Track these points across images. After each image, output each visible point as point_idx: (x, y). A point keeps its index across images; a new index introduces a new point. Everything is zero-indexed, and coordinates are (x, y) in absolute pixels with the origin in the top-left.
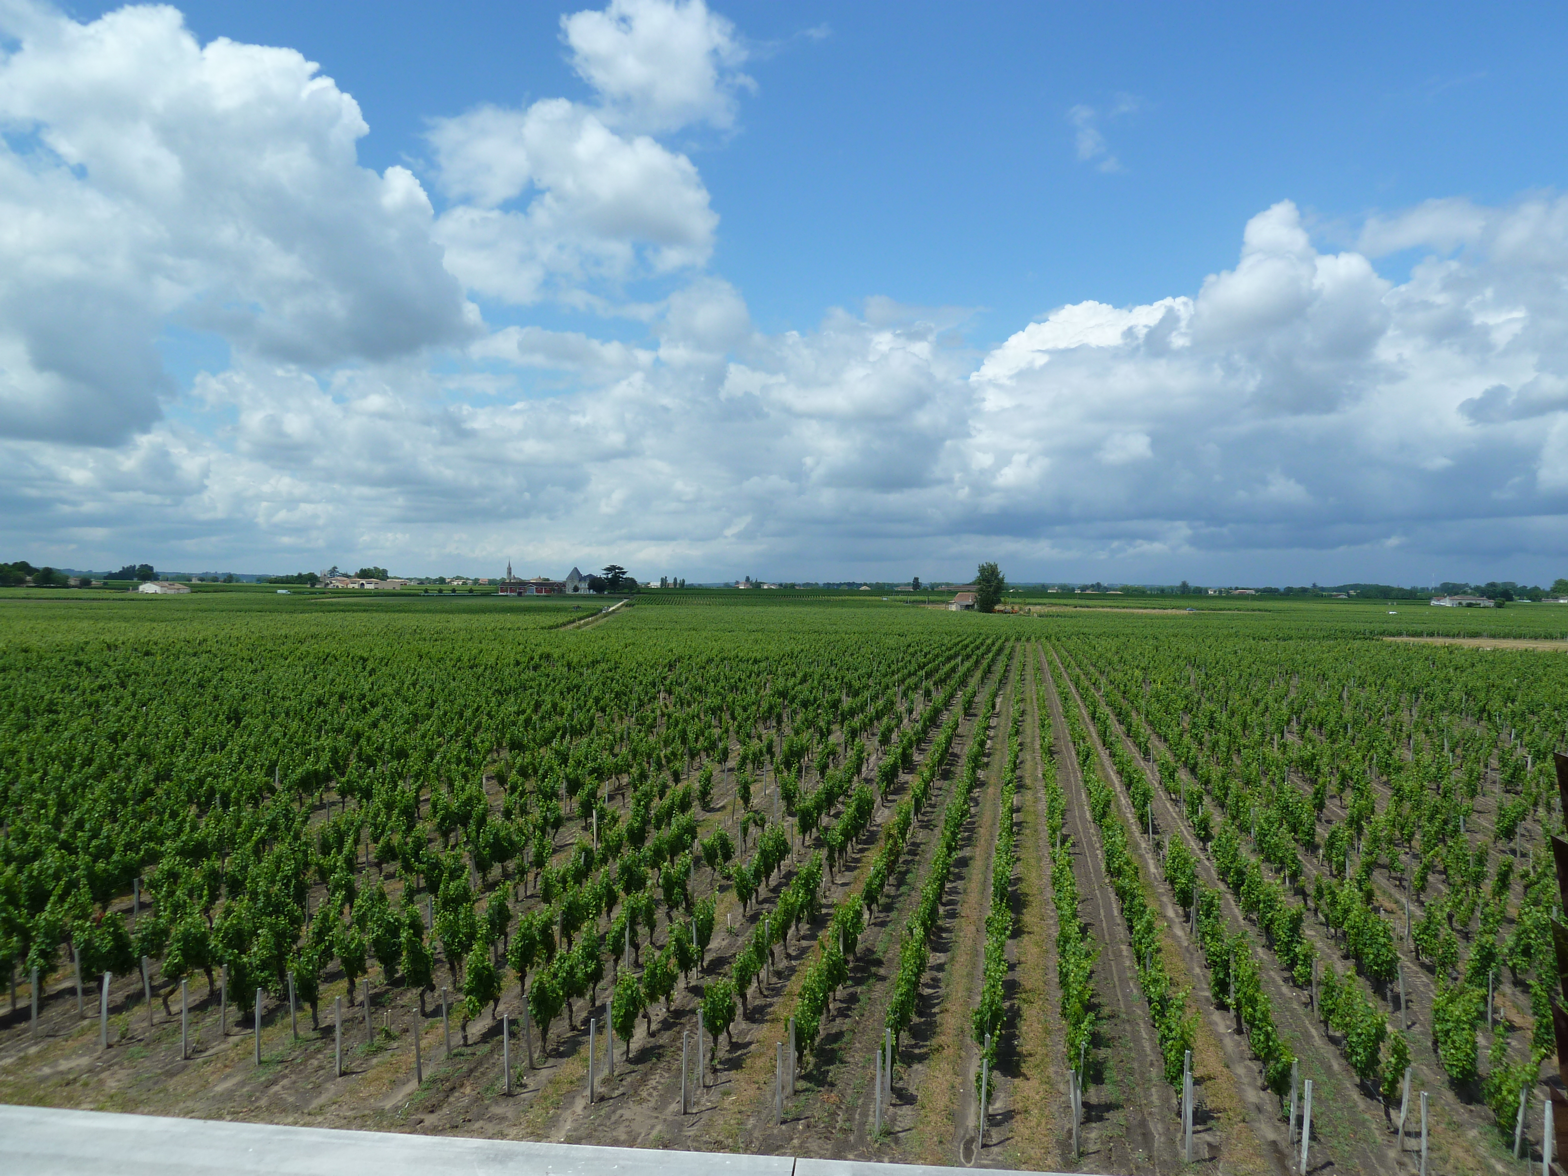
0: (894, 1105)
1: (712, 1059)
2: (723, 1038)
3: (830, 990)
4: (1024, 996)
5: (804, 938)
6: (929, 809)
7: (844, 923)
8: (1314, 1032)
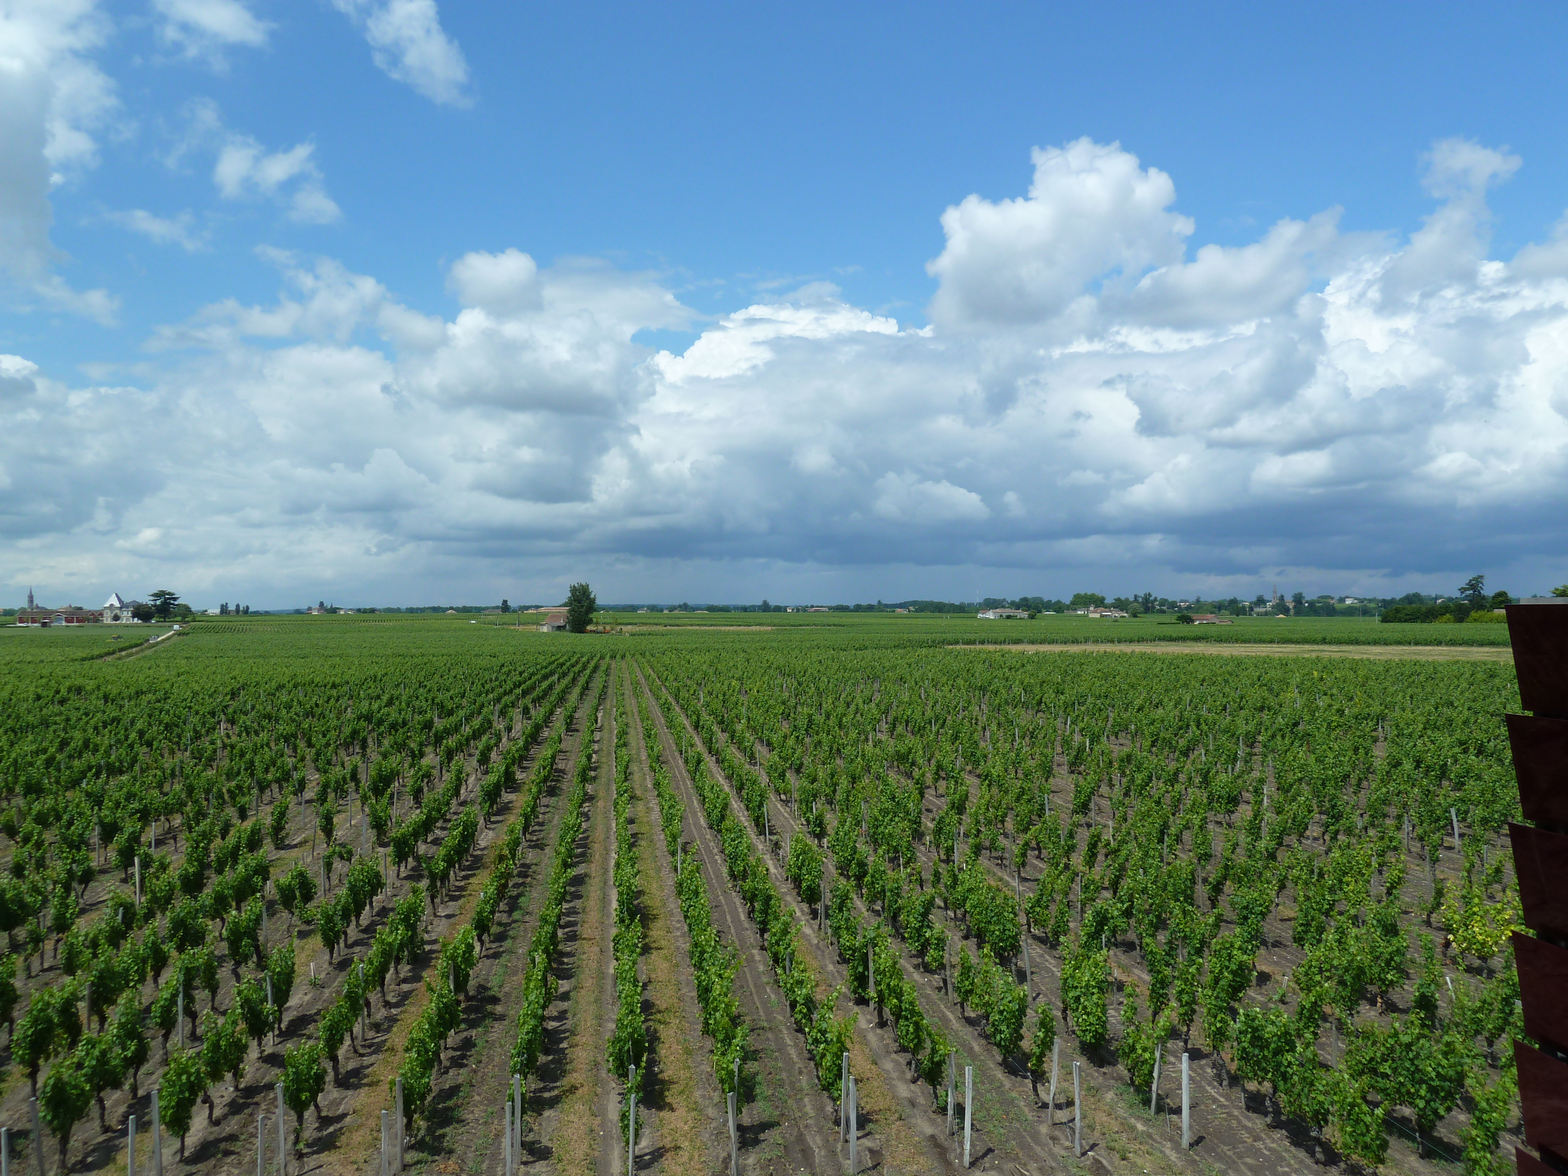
0: (525, 1163)
1: (297, 1141)
2: (309, 1114)
3: (440, 1038)
4: (659, 1016)
5: (405, 981)
6: (537, 828)
7: (453, 958)
8: (950, 1016)
